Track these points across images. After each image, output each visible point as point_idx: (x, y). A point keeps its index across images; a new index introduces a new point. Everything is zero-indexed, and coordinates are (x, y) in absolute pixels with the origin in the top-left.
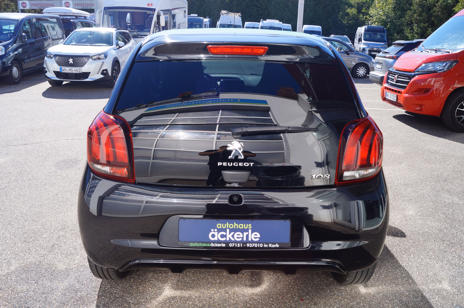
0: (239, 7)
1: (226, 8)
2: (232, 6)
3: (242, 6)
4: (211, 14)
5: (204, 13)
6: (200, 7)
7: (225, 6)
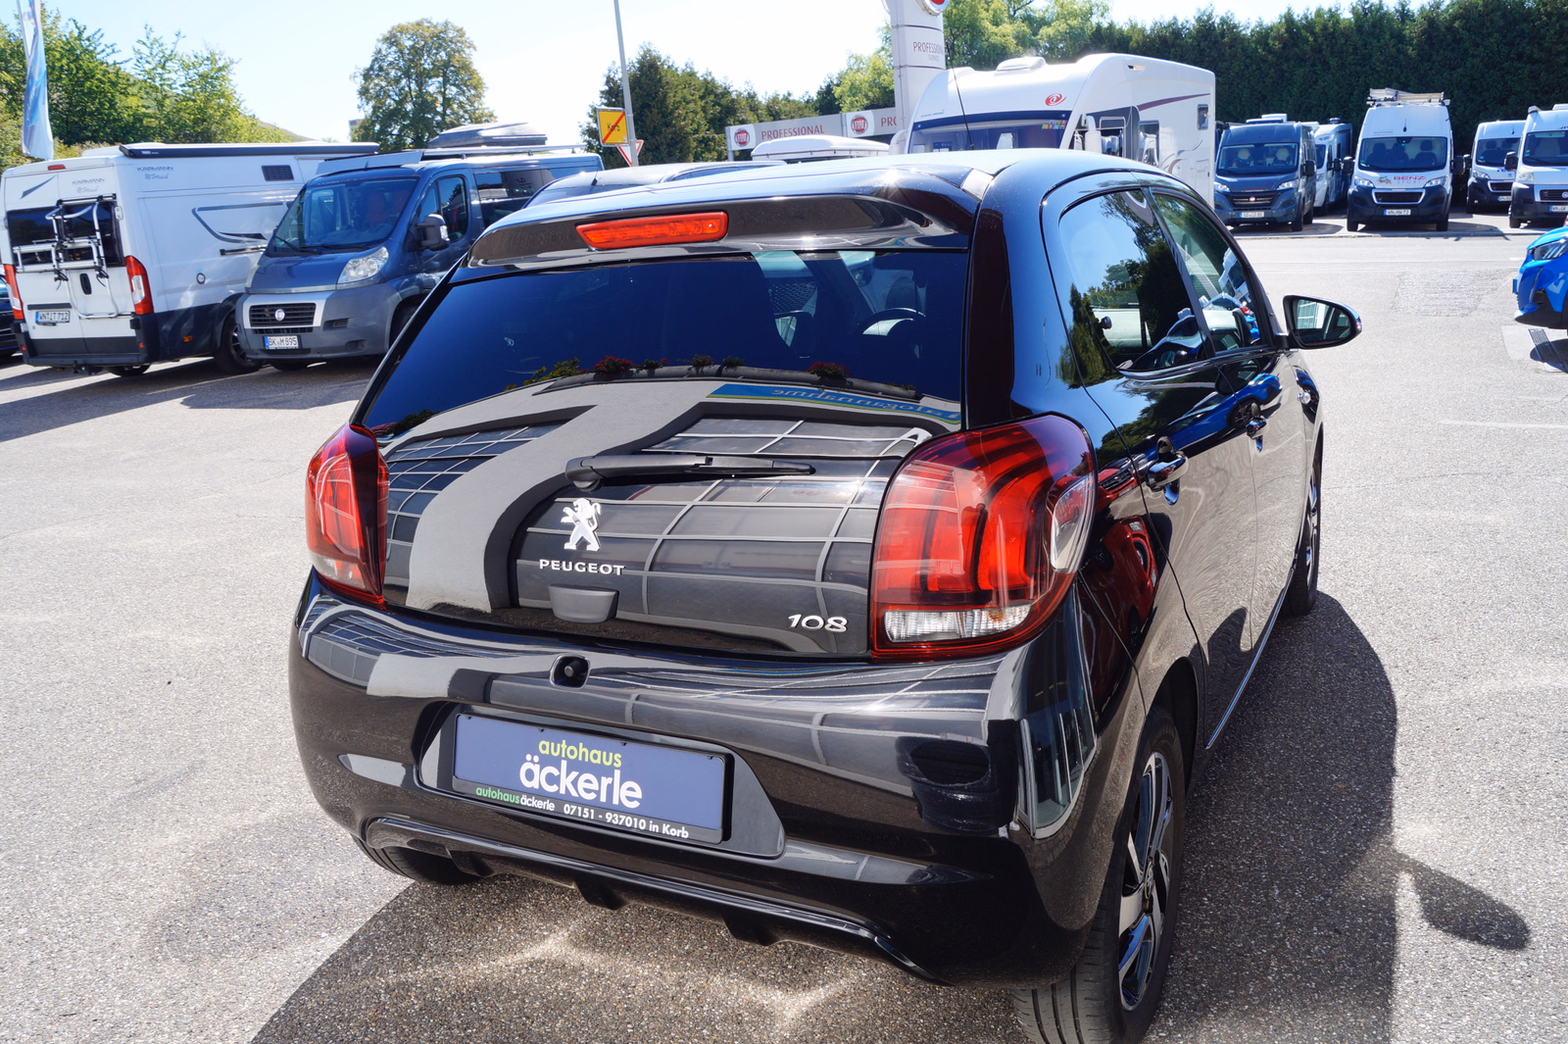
0: (1460, 70)
1: (1406, 77)
2: (1431, 69)
3: (1468, 65)
4: (1350, 105)
5: (1325, 106)
6: (1311, 86)
7: (1402, 72)
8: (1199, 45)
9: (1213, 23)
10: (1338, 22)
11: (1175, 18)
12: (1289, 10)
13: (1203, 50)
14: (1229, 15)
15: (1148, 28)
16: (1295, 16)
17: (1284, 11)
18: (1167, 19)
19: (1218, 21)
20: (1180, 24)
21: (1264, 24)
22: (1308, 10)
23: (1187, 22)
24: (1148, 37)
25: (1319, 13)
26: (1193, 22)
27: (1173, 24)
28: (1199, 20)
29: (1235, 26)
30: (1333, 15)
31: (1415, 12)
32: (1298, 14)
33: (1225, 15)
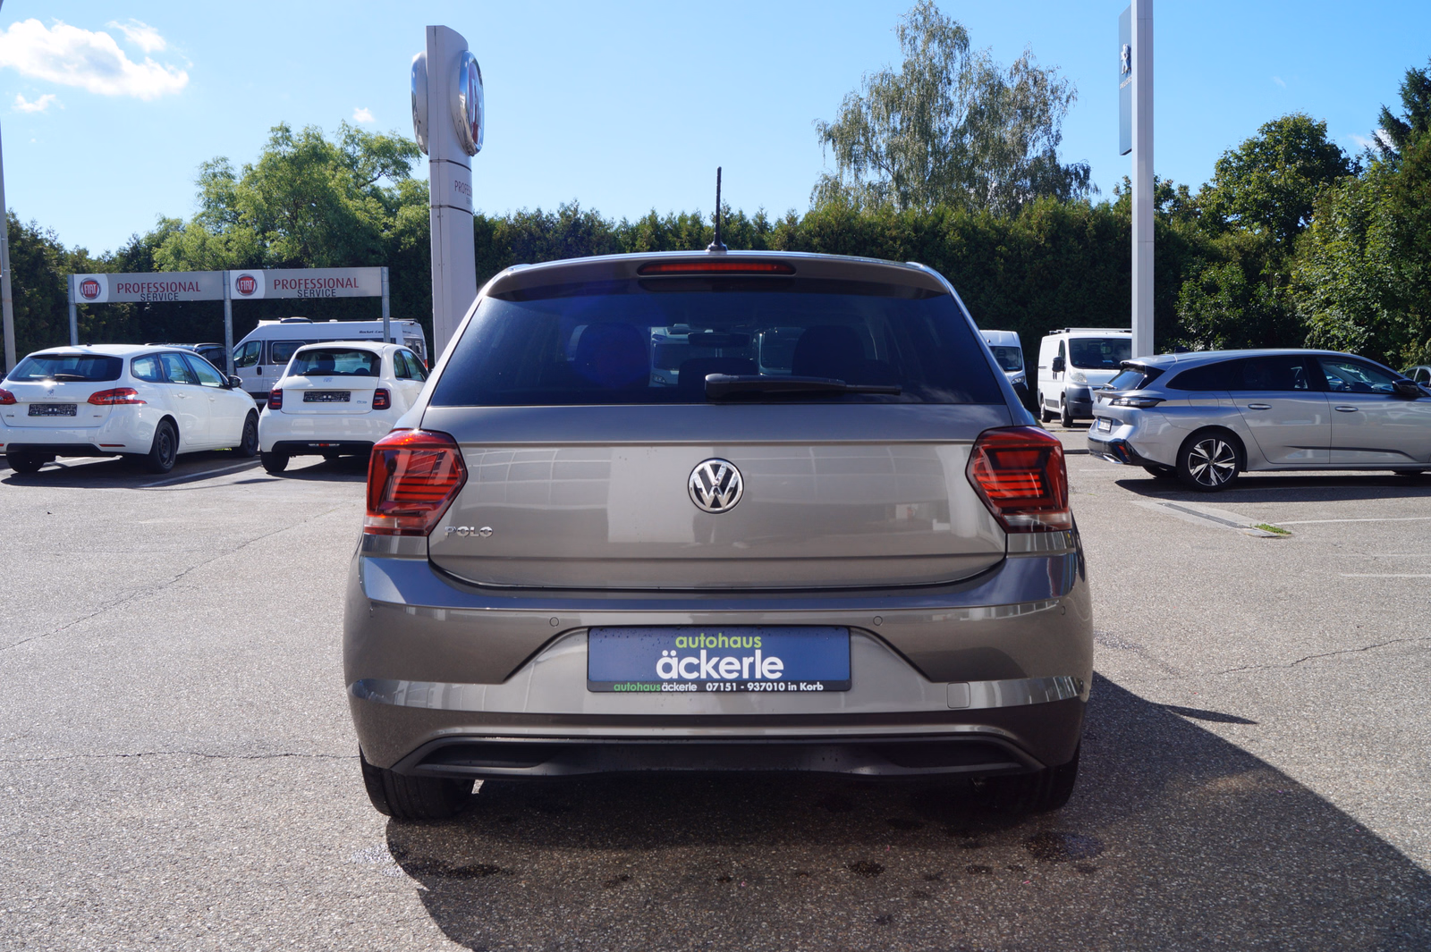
8: (566, 240)
9: (579, 219)
10: (702, 228)
11: (539, 210)
12: (653, 212)
13: (571, 245)
14: (594, 212)
15: (512, 218)
16: (659, 219)
17: (648, 213)
18: (531, 210)
19: (583, 216)
20: (544, 216)
21: (630, 223)
22: (672, 214)
23: (552, 215)
24: (512, 227)
25: (683, 218)
26: (557, 216)
27: (537, 216)
28: (563, 214)
29: (601, 224)
30: (696, 220)
31: (773, 224)
32: (662, 215)
33: (590, 213)
